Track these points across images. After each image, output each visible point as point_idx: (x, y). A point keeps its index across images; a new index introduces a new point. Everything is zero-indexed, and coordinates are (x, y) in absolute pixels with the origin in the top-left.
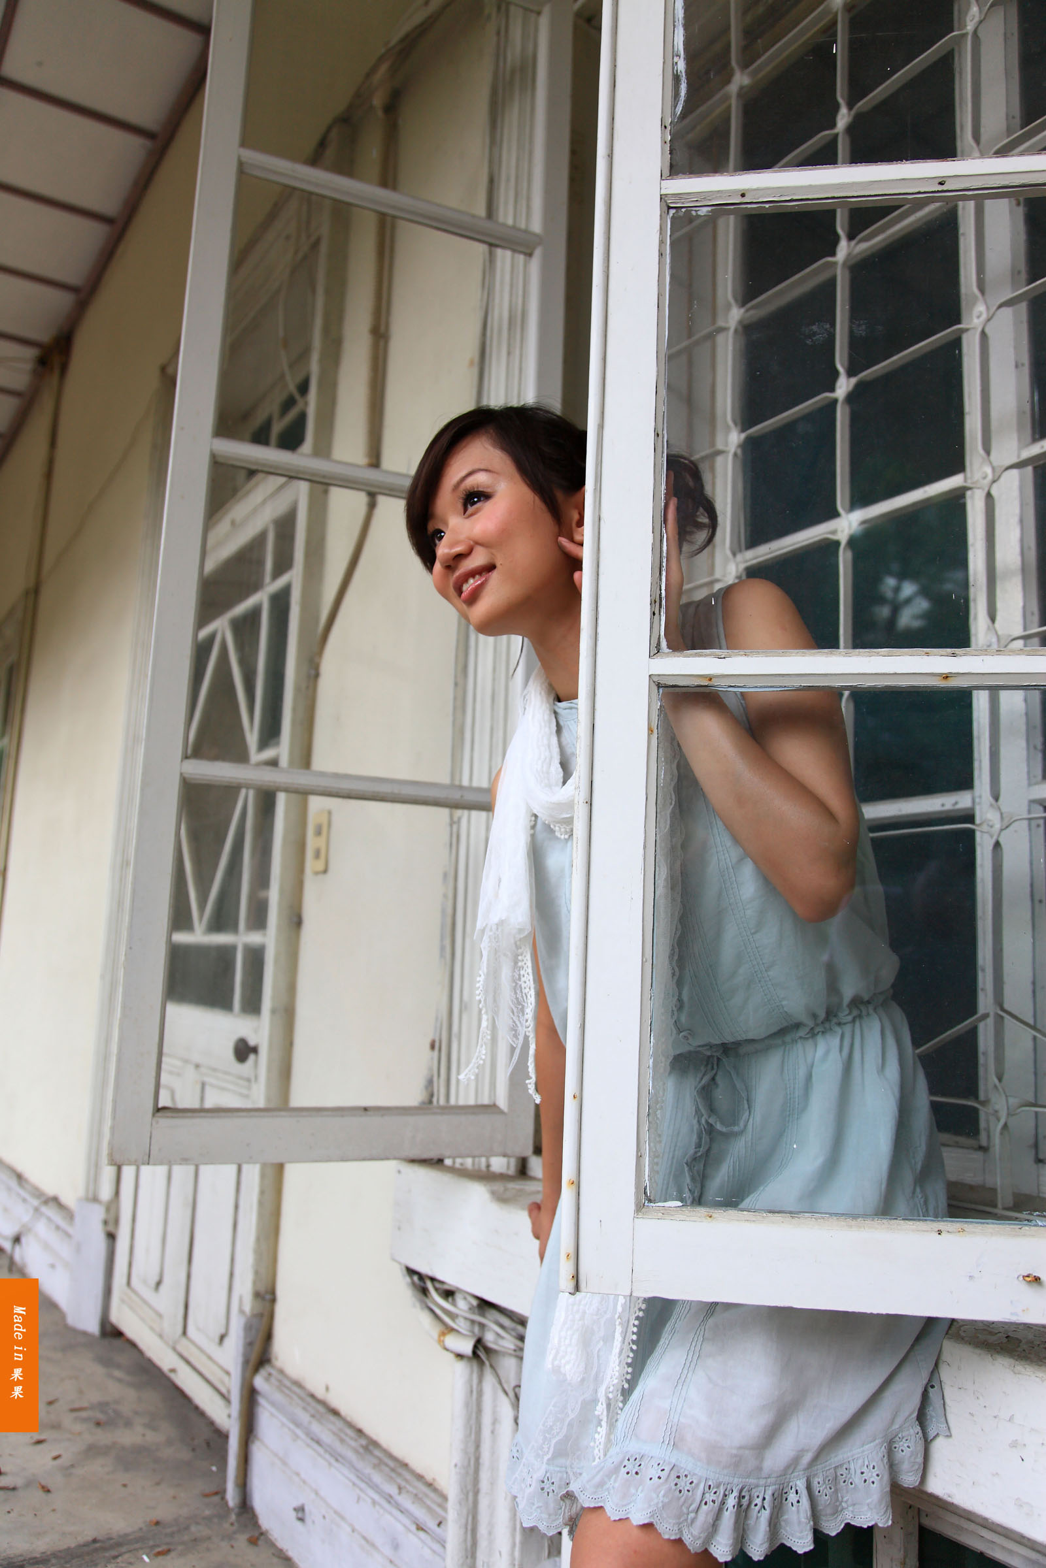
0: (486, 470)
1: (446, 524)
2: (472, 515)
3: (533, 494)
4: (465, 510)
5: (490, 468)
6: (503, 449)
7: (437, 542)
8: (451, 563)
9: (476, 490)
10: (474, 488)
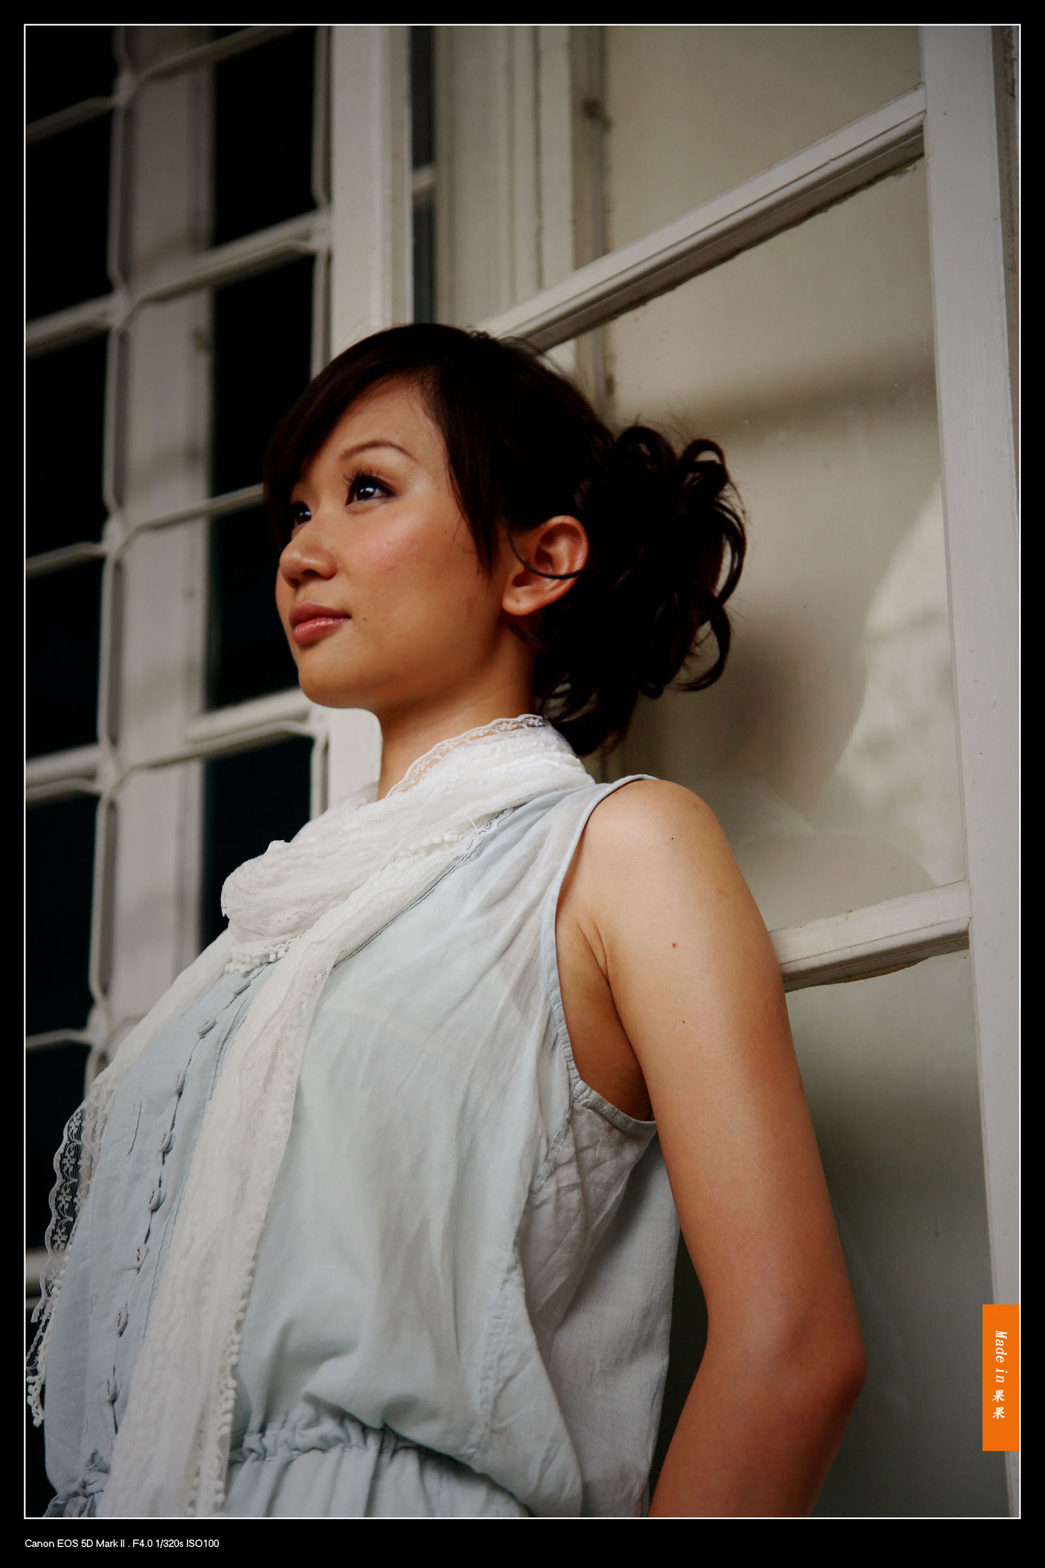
0: (401, 450)
1: (317, 502)
2: (356, 513)
3: (459, 515)
4: (349, 501)
5: (407, 448)
6: (438, 420)
7: (296, 524)
8: (299, 577)
9: (374, 475)
10: (371, 472)
